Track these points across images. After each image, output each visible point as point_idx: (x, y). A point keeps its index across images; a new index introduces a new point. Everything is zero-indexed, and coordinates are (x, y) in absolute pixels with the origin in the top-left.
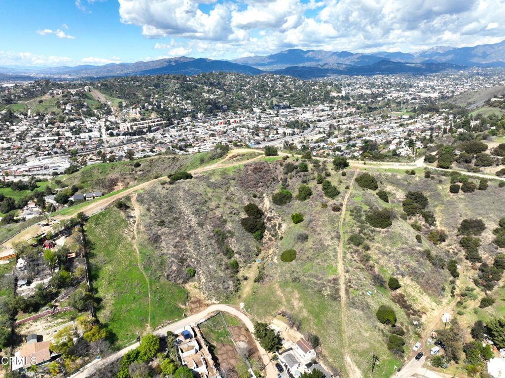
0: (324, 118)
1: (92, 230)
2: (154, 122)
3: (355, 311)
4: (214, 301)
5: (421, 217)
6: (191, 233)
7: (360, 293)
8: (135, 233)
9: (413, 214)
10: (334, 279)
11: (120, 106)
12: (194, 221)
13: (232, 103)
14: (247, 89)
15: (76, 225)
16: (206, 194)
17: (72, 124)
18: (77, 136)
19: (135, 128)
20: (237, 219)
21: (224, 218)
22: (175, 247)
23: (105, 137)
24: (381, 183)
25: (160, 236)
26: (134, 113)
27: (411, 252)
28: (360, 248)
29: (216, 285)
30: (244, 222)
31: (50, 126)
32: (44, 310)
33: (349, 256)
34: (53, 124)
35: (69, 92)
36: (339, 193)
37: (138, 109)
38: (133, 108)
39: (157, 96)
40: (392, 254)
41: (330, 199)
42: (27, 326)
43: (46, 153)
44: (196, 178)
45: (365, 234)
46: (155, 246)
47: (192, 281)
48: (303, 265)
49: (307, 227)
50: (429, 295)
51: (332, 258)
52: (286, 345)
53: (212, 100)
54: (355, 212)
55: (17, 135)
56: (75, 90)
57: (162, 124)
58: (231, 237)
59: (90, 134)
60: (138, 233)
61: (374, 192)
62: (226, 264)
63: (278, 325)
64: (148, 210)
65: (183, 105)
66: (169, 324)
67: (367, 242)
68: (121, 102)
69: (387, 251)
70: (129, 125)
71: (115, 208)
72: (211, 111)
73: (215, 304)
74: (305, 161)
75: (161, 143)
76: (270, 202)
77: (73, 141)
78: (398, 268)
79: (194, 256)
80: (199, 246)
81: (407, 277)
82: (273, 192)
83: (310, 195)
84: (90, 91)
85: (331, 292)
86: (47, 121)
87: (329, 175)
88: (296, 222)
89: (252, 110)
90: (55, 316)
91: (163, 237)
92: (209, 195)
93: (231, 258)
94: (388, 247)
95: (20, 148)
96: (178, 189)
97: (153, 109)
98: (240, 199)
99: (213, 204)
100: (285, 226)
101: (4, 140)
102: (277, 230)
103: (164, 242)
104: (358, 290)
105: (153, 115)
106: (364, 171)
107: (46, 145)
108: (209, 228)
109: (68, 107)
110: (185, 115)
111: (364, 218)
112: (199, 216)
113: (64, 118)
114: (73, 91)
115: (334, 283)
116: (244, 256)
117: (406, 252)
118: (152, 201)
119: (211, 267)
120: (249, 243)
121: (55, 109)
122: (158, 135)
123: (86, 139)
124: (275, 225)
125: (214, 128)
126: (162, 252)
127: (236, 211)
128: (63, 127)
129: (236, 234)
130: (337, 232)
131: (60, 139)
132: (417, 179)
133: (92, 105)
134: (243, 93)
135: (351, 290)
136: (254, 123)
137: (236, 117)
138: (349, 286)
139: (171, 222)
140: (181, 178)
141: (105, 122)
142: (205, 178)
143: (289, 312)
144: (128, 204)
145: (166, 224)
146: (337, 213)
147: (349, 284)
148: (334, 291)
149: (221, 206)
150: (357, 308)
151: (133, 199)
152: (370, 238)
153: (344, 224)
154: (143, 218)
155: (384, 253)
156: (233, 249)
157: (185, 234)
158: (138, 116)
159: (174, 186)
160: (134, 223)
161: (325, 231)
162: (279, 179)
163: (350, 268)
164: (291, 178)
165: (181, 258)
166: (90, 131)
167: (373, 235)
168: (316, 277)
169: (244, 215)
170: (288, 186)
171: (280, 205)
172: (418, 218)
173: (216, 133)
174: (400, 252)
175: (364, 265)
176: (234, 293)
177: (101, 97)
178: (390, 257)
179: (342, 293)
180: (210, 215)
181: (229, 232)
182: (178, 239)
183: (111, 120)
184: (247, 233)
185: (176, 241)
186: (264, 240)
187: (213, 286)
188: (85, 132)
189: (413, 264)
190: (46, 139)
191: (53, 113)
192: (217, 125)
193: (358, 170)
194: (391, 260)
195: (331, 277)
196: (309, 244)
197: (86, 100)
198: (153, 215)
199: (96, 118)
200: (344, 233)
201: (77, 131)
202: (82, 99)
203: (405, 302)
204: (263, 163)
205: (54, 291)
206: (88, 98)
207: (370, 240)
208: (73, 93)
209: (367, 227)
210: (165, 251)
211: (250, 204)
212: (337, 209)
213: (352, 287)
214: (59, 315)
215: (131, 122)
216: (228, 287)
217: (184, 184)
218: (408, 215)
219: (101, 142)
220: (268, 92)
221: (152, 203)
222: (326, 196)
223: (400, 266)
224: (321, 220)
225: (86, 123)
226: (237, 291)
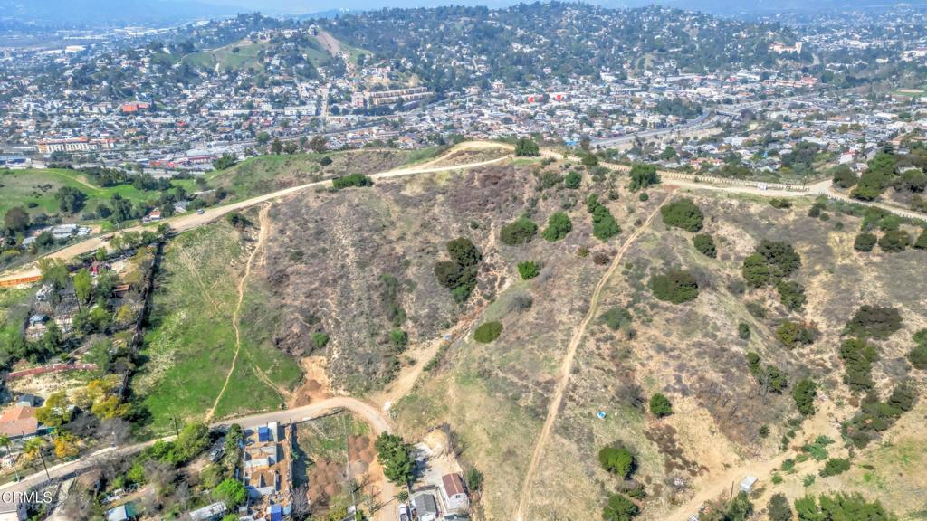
0: (739, 96)
1: (175, 252)
2: (411, 93)
3: (565, 441)
4: (341, 391)
5: (775, 292)
6: (341, 277)
7: (586, 412)
8: (248, 267)
9: (759, 285)
10: (548, 382)
11: (360, 62)
12: (352, 256)
13: (563, 62)
14: (600, 37)
15: (150, 243)
16: (389, 215)
17: (276, 90)
18: (280, 111)
19: (376, 102)
20: (430, 262)
21: (407, 258)
22: (309, 295)
23: (324, 114)
24: (713, 219)
25: (287, 276)
26: (379, 76)
27: (718, 354)
28: (618, 335)
29: (354, 366)
30: (440, 268)
31: (243, 91)
32: (55, 363)
33: (591, 345)
34: (247, 89)
35: (280, 35)
36: (619, 231)
37: (389, 68)
38: (379, 67)
39: (429, 46)
40: (676, 352)
41: (600, 241)
42: (24, 381)
43: (223, 135)
44: (380, 186)
45: (636, 309)
46: (275, 290)
47: (320, 355)
48: (505, 350)
49: (538, 287)
50: (730, 437)
51: (559, 344)
52: (428, 478)
53: (525, 55)
54: (635, 268)
55: (190, 104)
56: (291, 32)
57: (424, 97)
58: (410, 291)
59: (301, 108)
60: (253, 267)
61: (689, 236)
62: (387, 335)
63: (432, 445)
64: (282, 232)
65: (471, 64)
66: (249, 414)
67: (635, 325)
68: (363, 56)
69: (669, 345)
70: (367, 95)
71: (227, 224)
72: (519, 77)
73: (344, 396)
74: (581, 169)
75: (412, 131)
76: (496, 238)
77: (270, 119)
78: (679, 380)
79: (334, 314)
80: (347, 299)
81: (691, 398)
82: (507, 221)
83: (568, 232)
84: (315, 33)
85: (534, 402)
86: (240, 83)
87: (614, 197)
88: (526, 277)
89: (599, 77)
90: (68, 373)
91: (292, 278)
92: (394, 217)
93: (399, 325)
94: (674, 339)
95: (187, 126)
96: (340, 202)
97: (413, 70)
98: (446, 229)
99: (394, 234)
100: (511, 282)
101: (169, 112)
102: (496, 288)
103: (291, 287)
104: (583, 406)
105: (412, 81)
106: (685, 195)
107: (227, 123)
108: (375, 273)
109: (275, 61)
110: (470, 82)
111: (645, 281)
112: (364, 250)
113: (267, 79)
114: (288, 33)
115: (544, 388)
116: (422, 325)
117: (705, 352)
118: (292, 217)
119: (356, 335)
120: (439, 306)
121: (257, 65)
122: (412, 117)
123: (292, 117)
124: (495, 280)
125: (516, 108)
126: (284, 302)
127: (431, 249)
128: (262, 95)
129: (420, 286)
130: (585, 301)
131: (251, 114)
132: (792, 217)
133: (316, 59)
134: (590, 43)
135: (570, 404)
136: (593, 102)
137: (564, 90)
138: (571, 397)
139: (313, 256)
140: (352, 184)
141: (331, 89)
142: (395, 188)
143: (454, 427)
144: (253, 219)
145: (305, 258)
146: (600, 267)
147: (571, 394)
148: (539, 402)
149: (409, 237)
150: (569, 436)
151: (263, 213)
152: (644, 318)
153: (604, 289)
154: (270, 244)
155: (661, 349)
156: (407, 311)
157: (331, 278)
158: (386, 81)
159: (335, 196)
160: (252, 250)
161: (565, 296)
162: (525, 199)
163: (584, 368)
164: (545, 199)
165: (312, 316)
166: (303, 103)
167: (652, 313)
168: (519, 374)
169: (443, 257)
170: (536, 212)
171: (510, 244)
172: (767, 295)
173: (514, 118)
174: (694, 351)
175: (617, 365)
176: (382, 383)
177: (332, 44)
178: (671, 357)
179: (553, 409)
180: (385, 249)
181: (409, 282)
182: (317, 284)
183: (340, 85)
184: (441, 287)
185: (313, 286)
186: (470, 303)
187: (347, 367)
188: (294, 105)
189: (714, 376)
190: (230, 113)
191: (251, 71)
192: (522, 102)
193: (675, 192)
194: (672, 362)
195: (544, 376)
196: (530, 316)
197: (308, 49)
198: (287, 240)
199: (317, 82)
200: (599, 304)
201: (280, 102)
202: (300, 48)
203: (673, 442)
204: (506, 168)
205: (79, 336)
206: (311, 46)
207: (643, 323)
208: (288, 36)
209: (647, 298)
210: (288, 301)
211: (461, 239)
212: (603, 260)
213: (574, 400)
214: (74, 373)
215: (371, 90)
216: (375, 373)
217: (355, 194)
218: (749, 285)
219: (315, 122)
220: (639, 43)
221: (291, 221)
222: (595, 235)
223: (684, 375)
224: (568, 276)
225: (299, 88)
226: (387, 382)
